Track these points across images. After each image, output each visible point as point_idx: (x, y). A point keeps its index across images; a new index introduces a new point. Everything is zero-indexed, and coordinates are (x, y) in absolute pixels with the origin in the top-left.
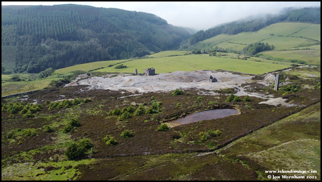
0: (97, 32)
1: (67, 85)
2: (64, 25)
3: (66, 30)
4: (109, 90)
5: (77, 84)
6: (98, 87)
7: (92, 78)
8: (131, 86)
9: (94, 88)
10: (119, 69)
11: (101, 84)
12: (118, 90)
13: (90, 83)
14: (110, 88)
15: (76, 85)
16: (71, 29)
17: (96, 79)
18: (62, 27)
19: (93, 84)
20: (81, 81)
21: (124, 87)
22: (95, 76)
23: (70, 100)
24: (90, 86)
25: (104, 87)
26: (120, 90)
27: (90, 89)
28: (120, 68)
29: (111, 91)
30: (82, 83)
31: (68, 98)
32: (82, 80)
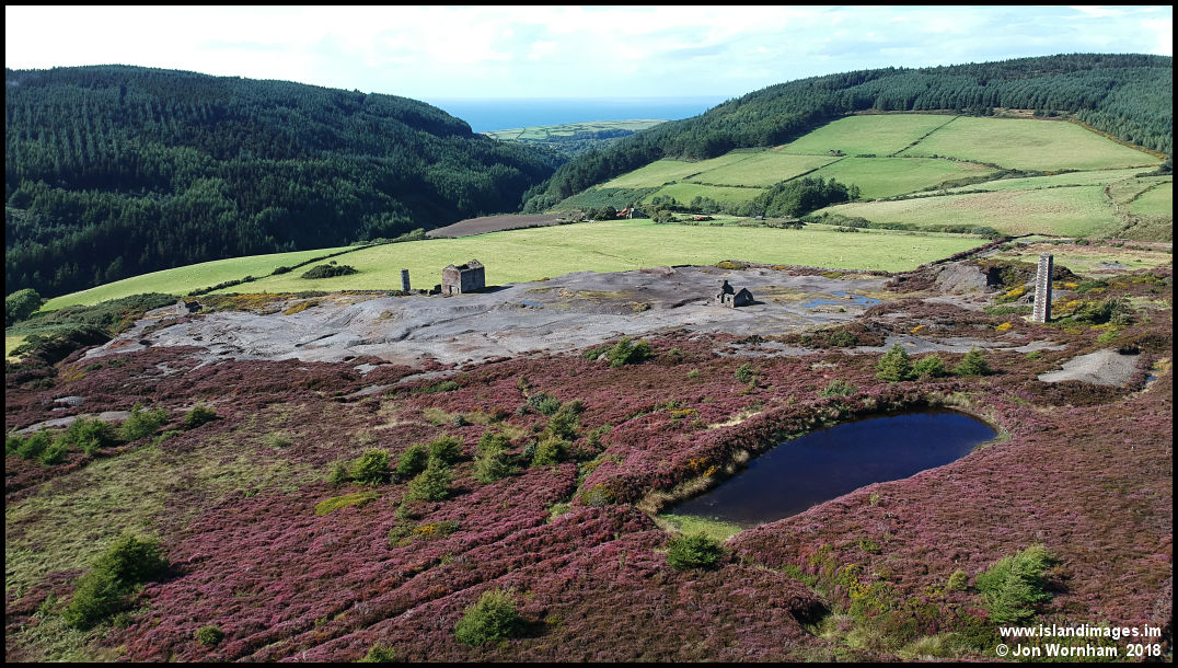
0: (221, 157)
1: (93, 353)
2: (89, 137)
3: (98, 153)
4: (295, 362)
5: (142, 343)
6: (242, 351)
7: (210, 317)
8: (394, 340)
9: (224, 357)
10: (323, 280)
11: (250, 337)
12: (340, 360)
13: (199, 339)
14: (301, 355)
15: (137, 348)
16: (119, 148)
17: (227, 322)
18: (84, 143)
19: (217, 340)
20: (157, 333)
21: (363, 343)
22: (221, 310)
23: (106, 417)
24: (204, 349)
25: (269, 350)
26: (348, 358)
27: (208, 360)
28: (324, 277)
29: (304, 365)
30: (168, 339)
31: (99, 411)
32: (166, 330)
